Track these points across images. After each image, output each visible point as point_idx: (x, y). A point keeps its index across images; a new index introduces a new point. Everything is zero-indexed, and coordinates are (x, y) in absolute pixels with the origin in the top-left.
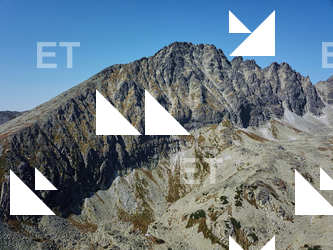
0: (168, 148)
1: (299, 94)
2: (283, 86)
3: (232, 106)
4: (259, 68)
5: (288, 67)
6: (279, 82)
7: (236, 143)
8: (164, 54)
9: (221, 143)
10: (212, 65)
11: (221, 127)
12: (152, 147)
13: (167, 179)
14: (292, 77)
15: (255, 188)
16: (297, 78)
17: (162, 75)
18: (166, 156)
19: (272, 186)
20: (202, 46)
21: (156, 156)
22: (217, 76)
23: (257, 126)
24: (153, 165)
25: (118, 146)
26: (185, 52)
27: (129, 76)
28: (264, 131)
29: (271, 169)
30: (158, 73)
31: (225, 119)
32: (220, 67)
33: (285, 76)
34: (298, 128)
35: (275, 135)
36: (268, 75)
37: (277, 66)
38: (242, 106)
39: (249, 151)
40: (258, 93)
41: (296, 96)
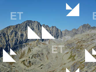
0: (22, 47)
1: (57, 34)
2: (54, 32)
4: (49, 27)
5: (56, 27)
8: (24, 23)
10: (36, 26)
11: (36, 42)
12: (18, 46)
13: (20, 54)
14: (57, 29)
15: (36, 55)
17: (23, 29)
18: (21, 49)
19: (40, 54)
20: (35, 21)
21: (18, 49)
22: (37, 29)
23: (46, 41)
24: (17, 51)
25: (8, 46)
26: (30, 23)
27: (14, 29)
30: (22, 28)
32: (38, 27)
33: (55, 29)
35: (49, 43)
36: (51, 29)
37: (53, 27)
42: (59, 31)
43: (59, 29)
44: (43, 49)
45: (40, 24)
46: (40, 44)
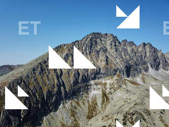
0: (88, 88)
1: (156, 59)
2: (148, 55)
3: (121, 66)
4: (136, 45)
5: (151, 45)
6: (146, 53)
7: (124, 86)
8: (87, 39)
9: (116, 86)
10: (111, 44)
11: (116, 77)
12: (80, 88)
14: (153, 49)
15: (134, 114)
16: (155, 51)
17: (86, 49)
18: (87, 93)
19: (143, 113)
20: (106, 34)
21: (81, 93)
22: (114, 50)
23: (135, 76)
24: (80, 98)
25: (62, 88)
26: (98, 38)
27: (69, 50)
28: (138, 79)
29: (142, 103)
30: (84, 48)
31: (118, 73)
32: (115, 46)
33: (149, 50)
34: (156, 78)
35: (144, 82)
36: (140, 49)
37: (145, 45)
38: (126, 66)
39: (130, 91)
40: (135, 59)
41: (155, 60)
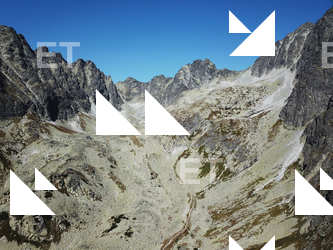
42: (108, 83)
43: (106, 74)
44: (83, 150)
45: (26, 44)
46: (48, 131)
